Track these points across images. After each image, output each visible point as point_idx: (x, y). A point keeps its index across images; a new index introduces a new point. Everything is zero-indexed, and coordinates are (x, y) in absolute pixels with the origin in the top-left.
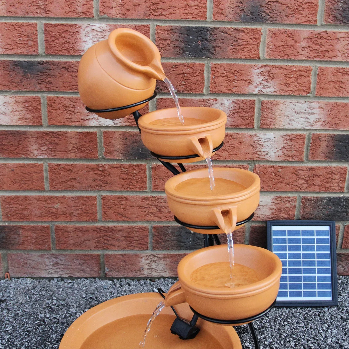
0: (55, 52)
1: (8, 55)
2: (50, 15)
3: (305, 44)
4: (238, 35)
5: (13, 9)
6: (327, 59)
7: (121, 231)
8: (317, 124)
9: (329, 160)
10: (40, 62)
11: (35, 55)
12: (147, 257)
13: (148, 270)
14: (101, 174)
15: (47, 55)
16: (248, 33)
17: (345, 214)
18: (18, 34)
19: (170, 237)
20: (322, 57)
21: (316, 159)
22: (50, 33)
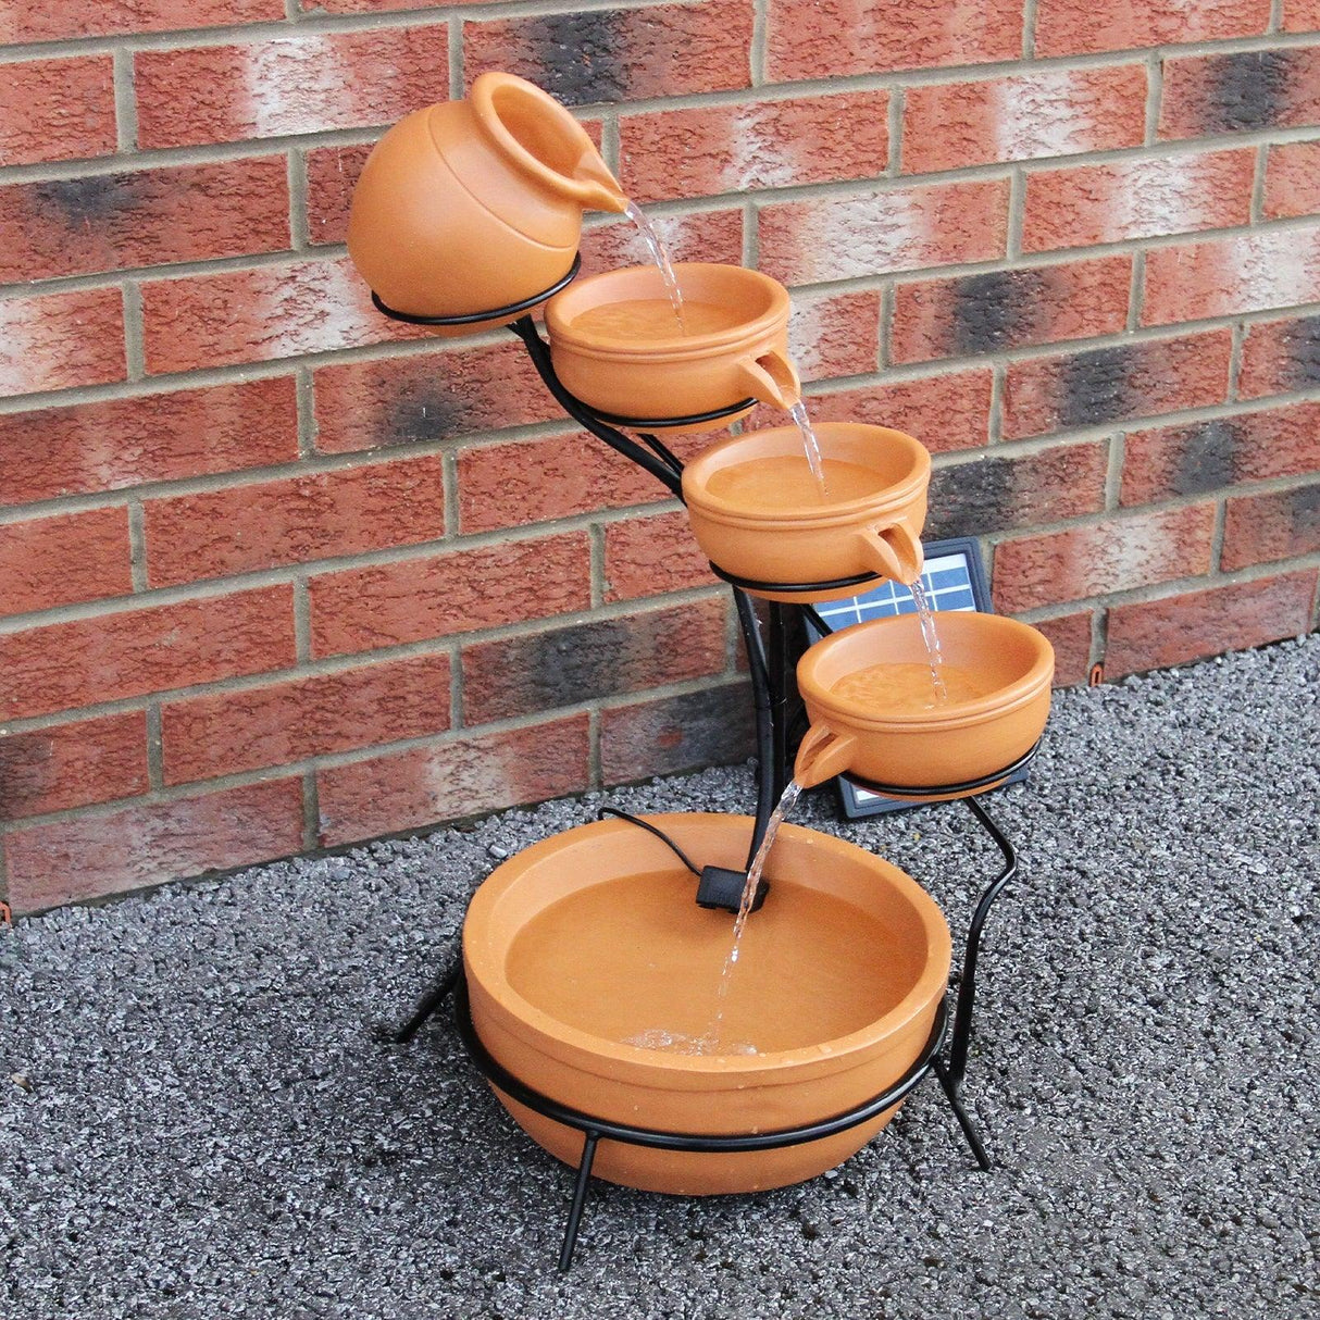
0: (167, 141)
1: (19, 168)
2: (155, 25)
3: (867, 27)
4: (692, 25)
5: (38, 20)
6: (926, 65)
7: (367, 683)
8: (908, 254)
9: (944, 356)
10: (120, 179)
11: (105, 158)
12: (447, 755)
13: (450, 798)
14: (309, 509)
15: (144, 150)
16: (719, 16)
17: (993, 510)
18: (54, 98)
19: (513, 676)
20: (914, 58)
21: (910, 361)
22: (154, 81)
